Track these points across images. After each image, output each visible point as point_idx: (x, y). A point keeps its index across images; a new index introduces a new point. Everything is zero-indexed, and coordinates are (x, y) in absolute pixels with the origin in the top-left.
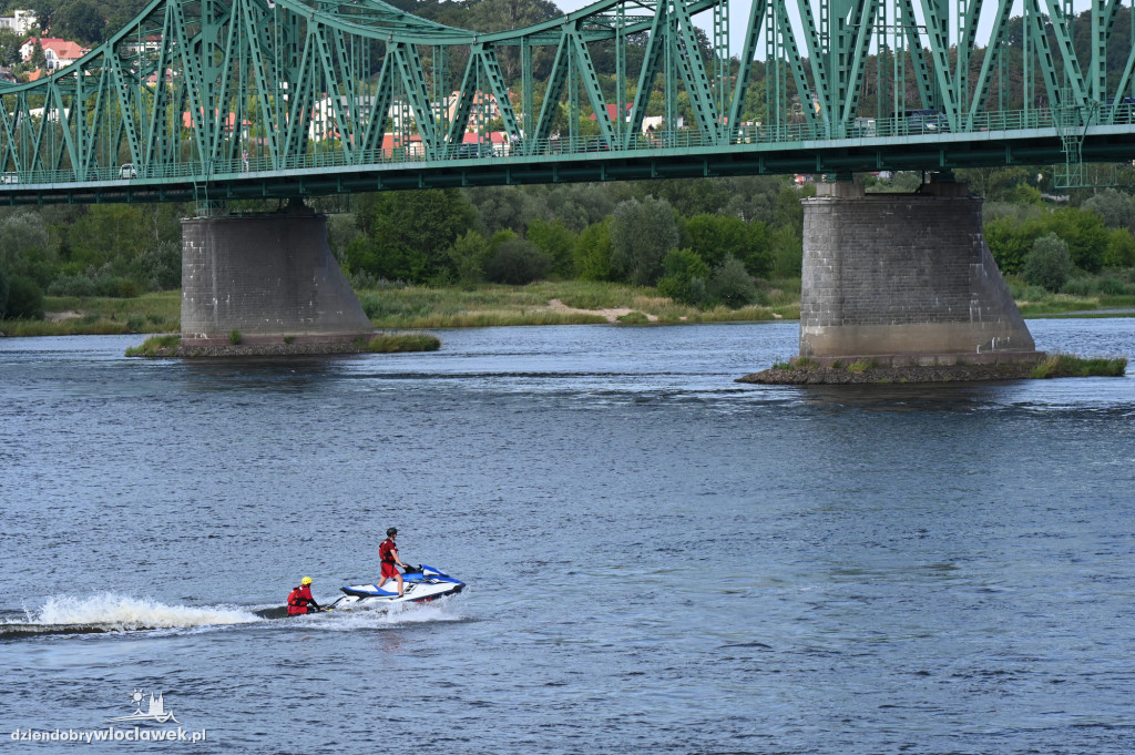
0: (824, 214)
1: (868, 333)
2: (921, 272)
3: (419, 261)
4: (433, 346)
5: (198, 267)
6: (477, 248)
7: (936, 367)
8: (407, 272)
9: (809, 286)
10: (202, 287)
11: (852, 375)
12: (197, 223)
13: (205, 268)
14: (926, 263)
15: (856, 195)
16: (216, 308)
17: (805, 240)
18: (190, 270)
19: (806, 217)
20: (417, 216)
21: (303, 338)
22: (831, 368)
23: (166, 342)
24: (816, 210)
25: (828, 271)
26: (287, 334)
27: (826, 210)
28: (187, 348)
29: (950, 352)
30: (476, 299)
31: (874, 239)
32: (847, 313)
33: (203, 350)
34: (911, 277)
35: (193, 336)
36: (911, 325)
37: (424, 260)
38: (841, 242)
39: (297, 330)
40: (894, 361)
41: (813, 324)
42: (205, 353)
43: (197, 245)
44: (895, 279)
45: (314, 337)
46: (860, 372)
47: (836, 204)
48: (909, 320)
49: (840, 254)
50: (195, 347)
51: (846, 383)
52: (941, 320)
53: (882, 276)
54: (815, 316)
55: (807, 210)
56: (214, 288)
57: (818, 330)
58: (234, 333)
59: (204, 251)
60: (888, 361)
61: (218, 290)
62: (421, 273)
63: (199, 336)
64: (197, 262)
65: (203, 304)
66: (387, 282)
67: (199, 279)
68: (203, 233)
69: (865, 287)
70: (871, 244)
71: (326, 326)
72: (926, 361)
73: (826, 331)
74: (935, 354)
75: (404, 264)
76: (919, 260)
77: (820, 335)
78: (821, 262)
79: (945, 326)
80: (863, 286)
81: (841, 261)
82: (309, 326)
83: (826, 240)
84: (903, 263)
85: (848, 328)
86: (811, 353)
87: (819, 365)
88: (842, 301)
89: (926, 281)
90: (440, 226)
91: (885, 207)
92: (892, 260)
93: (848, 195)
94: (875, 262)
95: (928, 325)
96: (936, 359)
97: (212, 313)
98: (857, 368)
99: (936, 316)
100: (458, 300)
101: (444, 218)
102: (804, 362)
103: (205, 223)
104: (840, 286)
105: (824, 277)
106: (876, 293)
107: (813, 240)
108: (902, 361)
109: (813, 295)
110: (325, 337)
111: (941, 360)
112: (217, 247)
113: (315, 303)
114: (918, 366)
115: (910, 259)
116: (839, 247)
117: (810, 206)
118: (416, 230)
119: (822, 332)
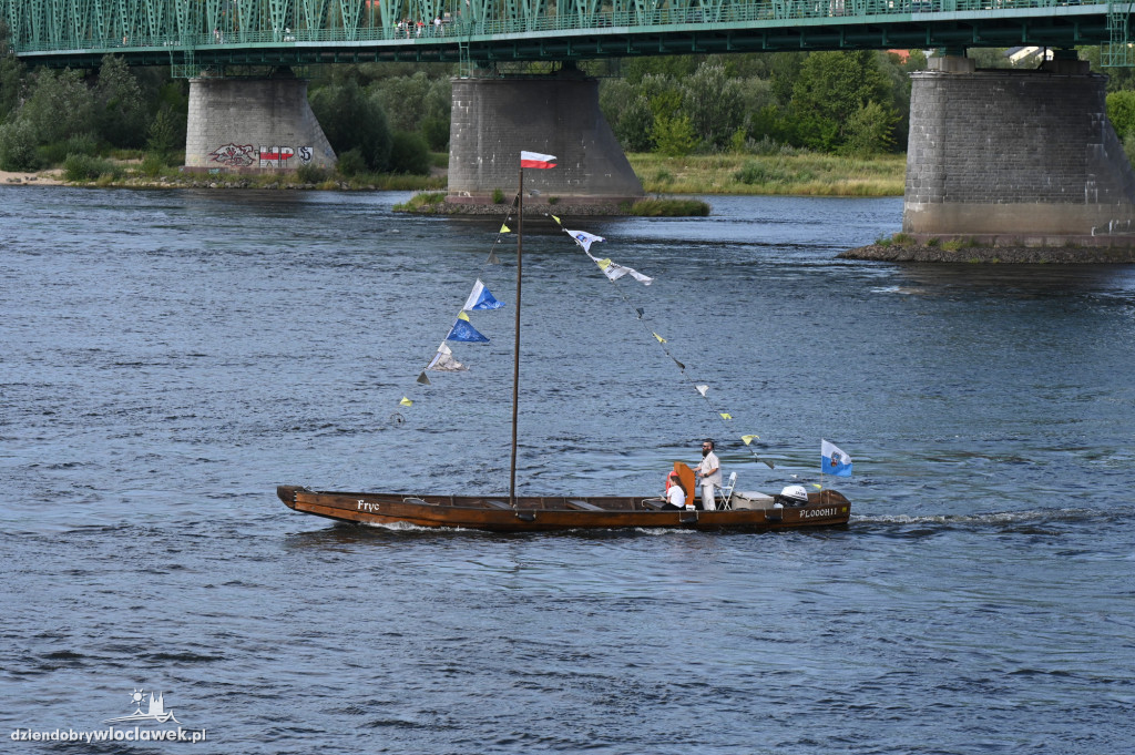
0: (928, 89)
1: (970, 212)
2: (1033, 150)
3: (830, 130)
4: (702, 212)
5: (464, 127)
6: (875, 118)
7: (1044, 248)
8: (818, 140)
9: (912, 161)
10: (469, 146)
11: (945, 253)
12: (464, 82)
13: (471, 128)
14: (1039, 141)
15: (965, 70)
16: (480, 166)
17: (911, 115)
18: (457, 129)
19: (913, 91)
20: (831, 86)
21: (568, 199)
22: (926, 245)
23: (430, 200)
24: (922, 84)
25: (930, 146)
26: (553, 195)
27: (931, 84)
28: (449, 205)
29: (1061, 233)
30: (868, 168)
31: (982, 116)
32: (948, 190)
33: (463, 207)
34: (1022, 155)
35: (457, 194)
36: (1019, 204)
37: (835, 128)
38: (945, 117)
39: (563, 192)
40: (997, 241)
41: (914, 200)
42: (462, 211)
43: (465, 104)
44: (1004, 157)
45: (580, 198)
46: (953, 251)
47: (942, 79)
48: (1017, 200)
49: (944, 130)
50: (455, 205)
51: (936, 261)
52: (1053, 201)
53: (989, 154)
54: (916, 192)
55: (914, 84)
56: (479, 147)
57: (918, 207)
58: (497, 193)
59: (471, 110)
60: (990, 240)
61: (484, 149)
62: (832, 142)
63: (462, 194)
64: (464, 121)
65: (468, 163)
66: (791, 149)
67: (464, 138)
68: (471, 93)
69: (970, 164)
70: (979, 121)
71: (592, 189)
72: (1032, 242)
73: (926, 208)
74: (1043, 235)
75: (816, 131)
76: (1031, 138)
77: (920, 212)
78: (924, 137)
79: (1057, 206)
80: (968, 162)
81: (944, 137)
82: (574, 188)
83: (930, 116)
84: (1014, 140)
85: (949, 205)
86: (911, 230)
87: (916, 242)
88: (944, 178)
89: (1038, 161)
90: (852, 96)
91: (996, 84)
92: (1001, 138)
93: (956, 69)
94: (983, 139)
95: (1037, 205)
96: (1044, 240)
97: (475, 173)
98: (950, 247)
99: (1047, 196)
100: (851, 168)
101: (857, 88)
102: (902, 238)
103: (473, 84)
104: (942, 163)
105: (926, 153)
106: (982, 171)
107: (918, 115)
108: (1006, 241)
109: (915, 170)
110: (590, 199)
111: (1050, 242)
112: (484, 108)
113: (583, 166)
114: (1023, 247)
115: (1021, 137)
116: (943, 123)
117: (916, 79)
118: (829, 98)
119: (921, 209)
